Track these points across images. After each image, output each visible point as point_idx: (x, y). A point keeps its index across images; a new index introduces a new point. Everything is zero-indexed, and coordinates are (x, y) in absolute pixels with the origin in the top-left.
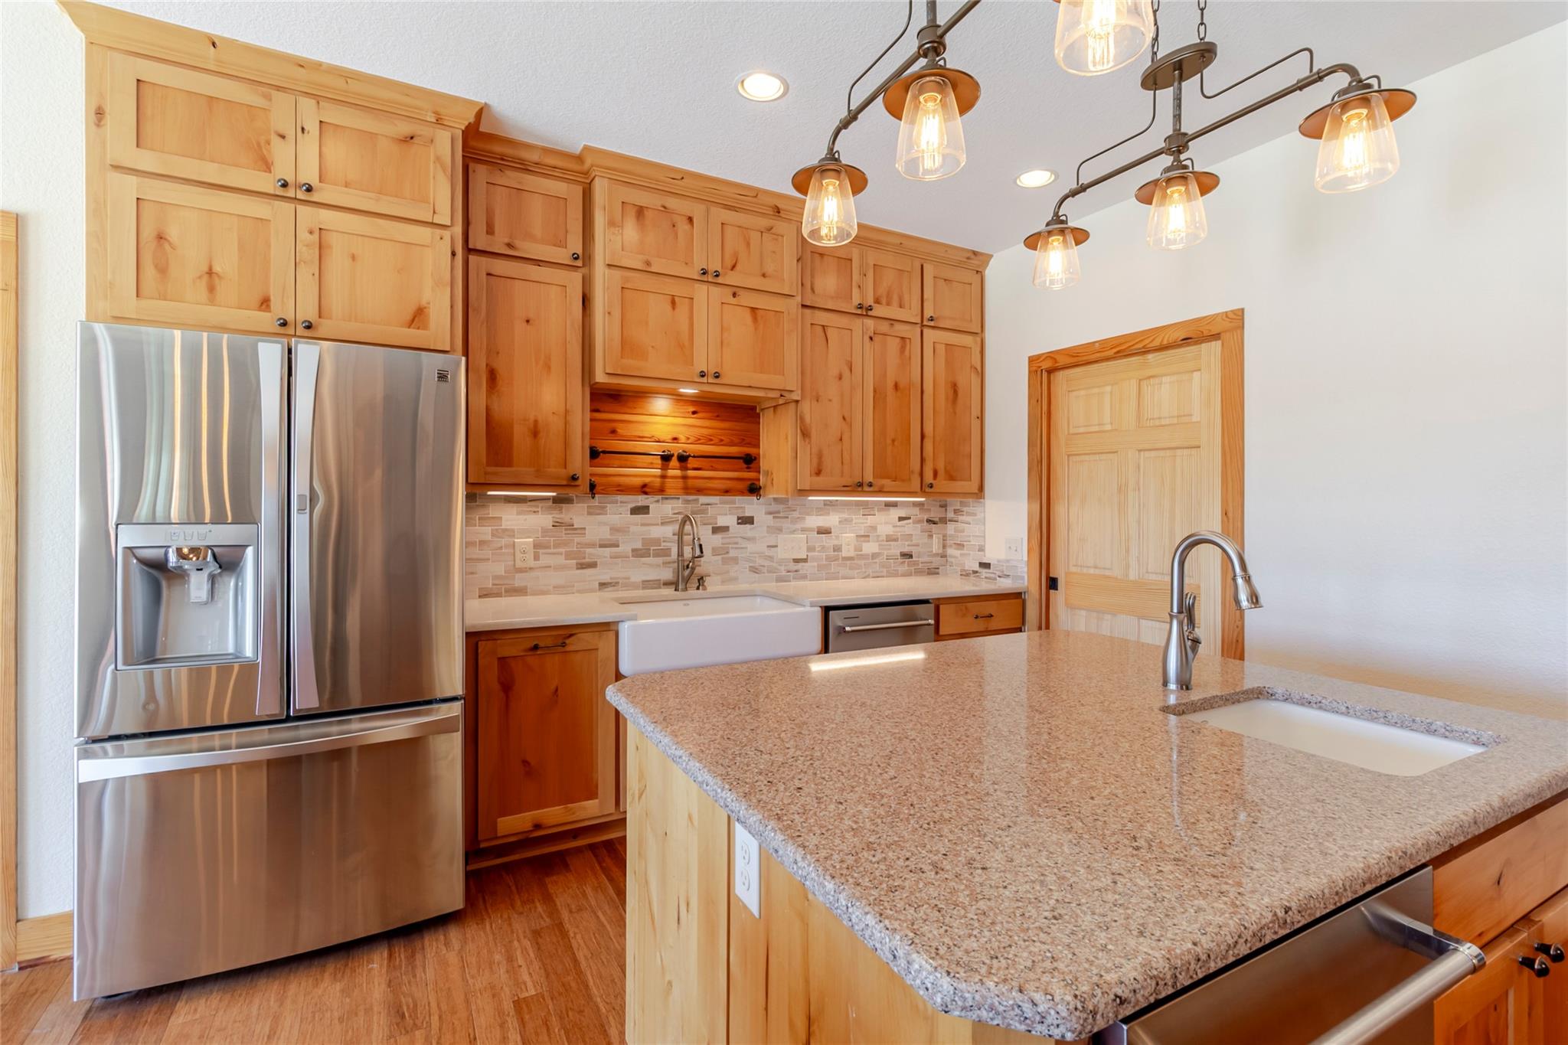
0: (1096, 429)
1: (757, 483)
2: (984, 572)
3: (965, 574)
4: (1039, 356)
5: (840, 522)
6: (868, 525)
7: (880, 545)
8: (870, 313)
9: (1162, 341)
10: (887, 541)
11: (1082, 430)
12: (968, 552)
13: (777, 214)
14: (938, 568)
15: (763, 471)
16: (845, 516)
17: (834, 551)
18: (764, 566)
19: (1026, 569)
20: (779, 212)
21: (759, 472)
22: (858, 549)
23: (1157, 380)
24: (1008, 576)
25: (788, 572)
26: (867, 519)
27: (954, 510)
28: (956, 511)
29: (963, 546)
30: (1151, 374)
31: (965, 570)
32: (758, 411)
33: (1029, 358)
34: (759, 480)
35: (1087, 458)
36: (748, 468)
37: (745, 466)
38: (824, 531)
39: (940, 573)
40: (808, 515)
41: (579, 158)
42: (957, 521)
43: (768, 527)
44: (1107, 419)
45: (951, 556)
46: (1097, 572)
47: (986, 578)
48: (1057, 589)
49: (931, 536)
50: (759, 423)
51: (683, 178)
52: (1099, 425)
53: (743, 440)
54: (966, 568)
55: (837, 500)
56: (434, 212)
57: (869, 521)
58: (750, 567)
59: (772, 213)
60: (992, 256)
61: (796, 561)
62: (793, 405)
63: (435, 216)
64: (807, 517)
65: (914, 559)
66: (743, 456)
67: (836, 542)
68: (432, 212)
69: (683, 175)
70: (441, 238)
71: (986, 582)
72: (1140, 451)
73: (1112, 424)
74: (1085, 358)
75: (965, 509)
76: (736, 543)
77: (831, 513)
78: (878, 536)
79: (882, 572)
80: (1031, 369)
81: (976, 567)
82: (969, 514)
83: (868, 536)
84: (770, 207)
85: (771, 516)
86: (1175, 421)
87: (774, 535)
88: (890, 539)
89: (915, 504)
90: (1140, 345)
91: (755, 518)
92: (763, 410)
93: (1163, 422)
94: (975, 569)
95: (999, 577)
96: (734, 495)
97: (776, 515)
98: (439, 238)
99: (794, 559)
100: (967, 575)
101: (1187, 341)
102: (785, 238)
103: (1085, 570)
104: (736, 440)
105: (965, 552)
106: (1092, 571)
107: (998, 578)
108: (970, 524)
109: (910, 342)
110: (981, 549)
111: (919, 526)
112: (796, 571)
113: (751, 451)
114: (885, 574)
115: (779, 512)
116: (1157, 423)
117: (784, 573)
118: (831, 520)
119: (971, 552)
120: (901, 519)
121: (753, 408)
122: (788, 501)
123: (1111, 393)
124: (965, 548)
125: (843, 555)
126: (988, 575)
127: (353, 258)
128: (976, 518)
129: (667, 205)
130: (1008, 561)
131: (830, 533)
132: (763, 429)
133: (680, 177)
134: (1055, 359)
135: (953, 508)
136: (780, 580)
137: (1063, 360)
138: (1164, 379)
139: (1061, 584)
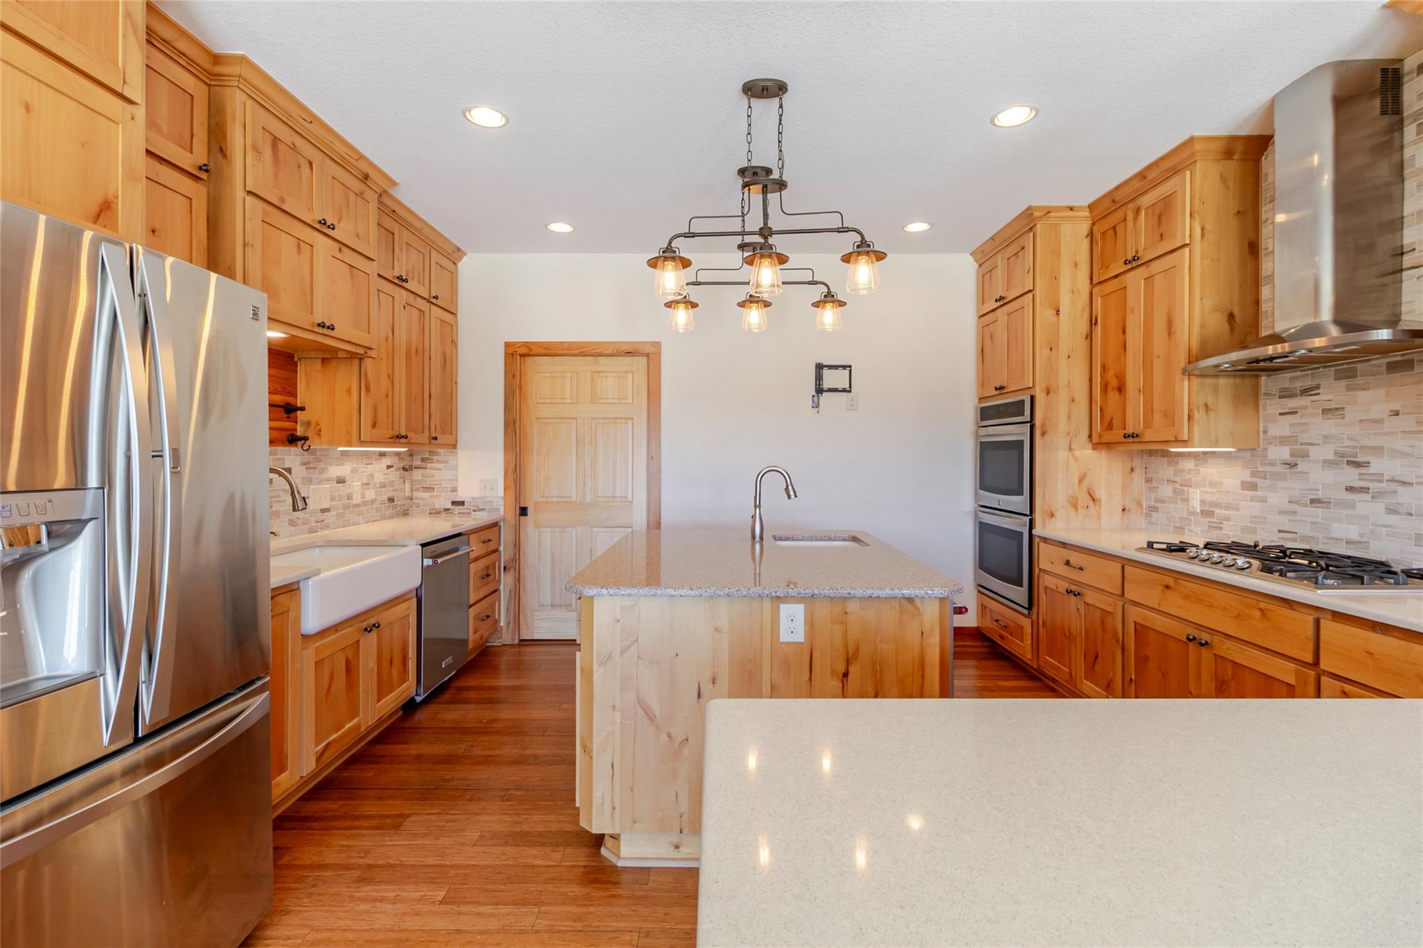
0: (560, 401)
1: (294, 433)
2: (457, 509)
3: (435, 513)
4: (515, 344)
5: (352, 471)
6: (368, 473)
7: (376, 492)
8: (404, 284)
9: (614, 350)
10: (380, 488)
11: (547, 401)
12: (438, 494)
13: (364, 180)
14: (408, 510)
15: (302, 421)
16: (355, 465)
17: (348, 499)
18: (299, 518)
19: (502, 503)
20: (366, 179)
21: (296, 422)
22: (363, 497)
23: (604, 374)
24: (483, 509)
25: (317, 522)
26: (368, 468)
27: (422, 458)
28: (423, 460)
29: (433, 489)
30: (601, 370)
31: (434, 509)
32: (296, 360)
33: (506, 343)
34: (296, 430)
35: (551, 421)
36: (288, 418)
37: (286, 416)
38: (341, 481)
39: (410, 513)
40: (331, 465)
41: (217, 59)
42: (426, 468)
43: (302, 478)
44: (568, 395)
45: (417, 498)
46: (560, 500)
47: (459, 513)
48: (527, 515)
49: (404, 482)
50: (296, 372)
51: (311, 122)
52: (562, 399)
53: (285, 388)
54: (437, 507)
55: (349, 451)
56: (124, 82)
57: (369, 470)
58: (289, 520)
59: (361, 178)
60: (466, 254)
61: (323, 511)
62: (356, 362)
63: (125, 86)
64: (330, 467)
65: (396, 503)
66: (283, 404)
67: (348, 491)
68: (122, 81)
69: (314, 119)
70: (133, 118)
71: (459, 517)
72: (592, 418)
73: (571, 399)
74: (555, 352)
75: (435, 458)
76: (278, 496)
77: (346, 463)
78: (375, 483)
79: (377, 516)
80: (508, 352)
81: (449, 506)
82: (438, 462)
83: (368, 484)
84: (364, 174)
85: (304, 467)
86: (616, 401)
87: (306, 486)
88: (383, 486)
89: (398, 454)
90: (598, 351)
91: (292, 469)
92: (300, 359)
93: (608, 401)
94: (448, 507)
95: (474, 511)
96: (278, 446)
97: (308, 466)
98: (130, 118)
99: (321, 510)
100: (438, 513)
101: (628, 353)
102: (370, 204)
103: (550, 500)
104: (279, 389)
105: (435, 493)
106: (555, 500)
107: (472, 512)
108: (441, 470)
109: (424, 314)
110: (454, 490)
111: (398, 473)
112: (322, 521)
113: (290, 400)
114: (378, 518)
115: (309, 463)
116: (604, 401)
117: (314, 524)
118: (343, 470)
119: (443, 494)
120: (388, 467)
121: (292, 356)
122: (316, 452)
123: (571, 377)
124: (435, 490)
125: (354, 503)
126: (460, 511)
127: (28, 108)
128: (447, 465)
129: (297, 144)
130: (483, 498)
131: (345, 482)
132: (301, 377)
133: (309, 121)
134: (529, 347)
135: (420, 457)
136: (311, 531)
137: (536, 350)
138: (609, 374)
139: (530, 512)
